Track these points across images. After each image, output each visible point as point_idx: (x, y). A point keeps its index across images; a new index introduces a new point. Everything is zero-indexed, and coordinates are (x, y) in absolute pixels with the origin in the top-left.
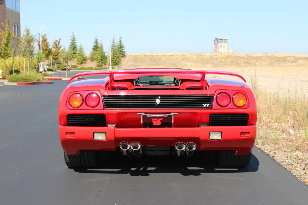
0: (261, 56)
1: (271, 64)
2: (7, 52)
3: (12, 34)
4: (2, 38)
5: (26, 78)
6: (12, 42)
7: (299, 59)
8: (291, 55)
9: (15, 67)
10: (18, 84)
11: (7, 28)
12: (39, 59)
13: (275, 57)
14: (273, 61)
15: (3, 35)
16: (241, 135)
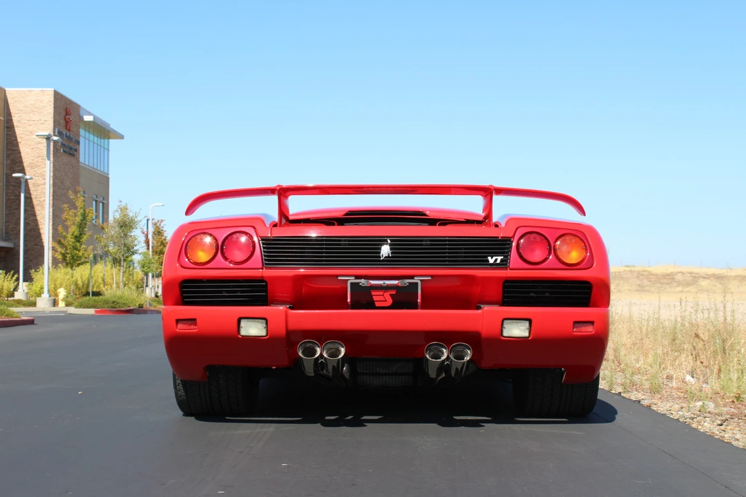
0: (619, 272)
1: (641, 289)
2: (77, 252)
3: (92, 214)
4: (69, 224)
5: (114, 299)
6: (90, 233)
7: (702, 279)
8: (684, 270)
9: (93, 287)
10: (96, 311)
11: (79, 203)
12: (146, 268)
13: (650, 274)
14: (646, 283)
15: (72, 218)
16: (574, 328)
